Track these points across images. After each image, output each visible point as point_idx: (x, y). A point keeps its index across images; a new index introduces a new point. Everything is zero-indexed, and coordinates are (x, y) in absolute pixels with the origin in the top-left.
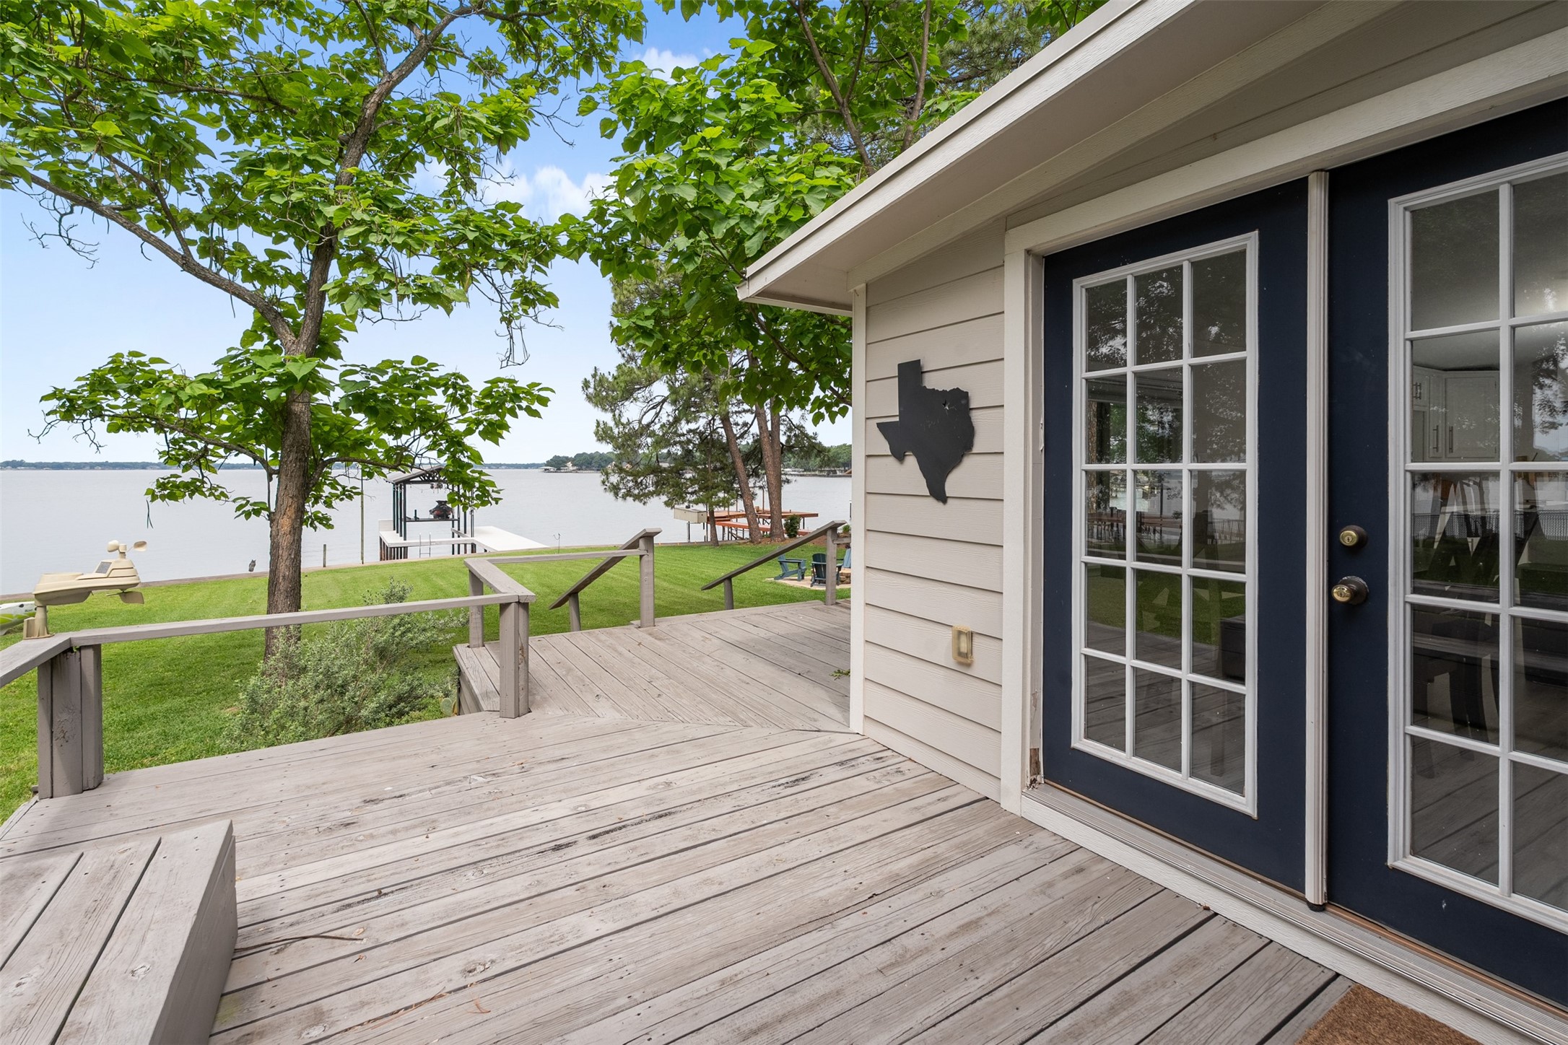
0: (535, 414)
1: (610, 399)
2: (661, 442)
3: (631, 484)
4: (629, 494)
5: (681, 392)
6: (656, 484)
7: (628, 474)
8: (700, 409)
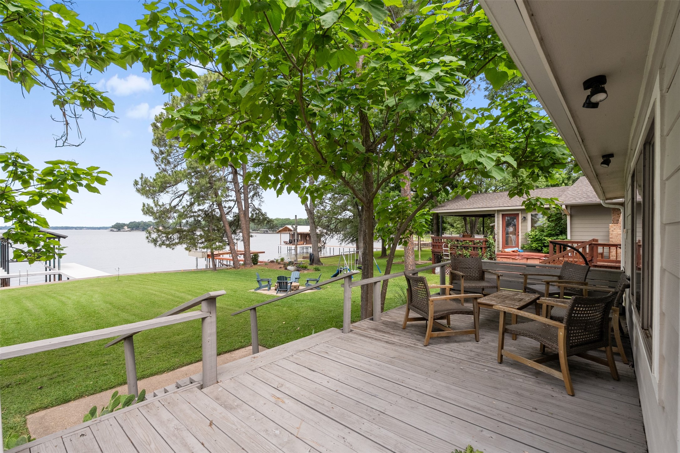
0: (94, 190)
1: (151, 191)
2: (182, 216)
3: (164, 238)
4: (163, 243)
5: (196, 189)
6: (180, 238)
7: (163, 233)
8: (205, 198)
